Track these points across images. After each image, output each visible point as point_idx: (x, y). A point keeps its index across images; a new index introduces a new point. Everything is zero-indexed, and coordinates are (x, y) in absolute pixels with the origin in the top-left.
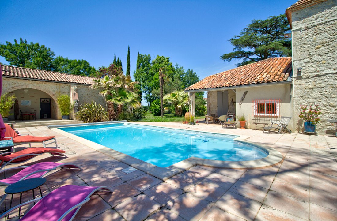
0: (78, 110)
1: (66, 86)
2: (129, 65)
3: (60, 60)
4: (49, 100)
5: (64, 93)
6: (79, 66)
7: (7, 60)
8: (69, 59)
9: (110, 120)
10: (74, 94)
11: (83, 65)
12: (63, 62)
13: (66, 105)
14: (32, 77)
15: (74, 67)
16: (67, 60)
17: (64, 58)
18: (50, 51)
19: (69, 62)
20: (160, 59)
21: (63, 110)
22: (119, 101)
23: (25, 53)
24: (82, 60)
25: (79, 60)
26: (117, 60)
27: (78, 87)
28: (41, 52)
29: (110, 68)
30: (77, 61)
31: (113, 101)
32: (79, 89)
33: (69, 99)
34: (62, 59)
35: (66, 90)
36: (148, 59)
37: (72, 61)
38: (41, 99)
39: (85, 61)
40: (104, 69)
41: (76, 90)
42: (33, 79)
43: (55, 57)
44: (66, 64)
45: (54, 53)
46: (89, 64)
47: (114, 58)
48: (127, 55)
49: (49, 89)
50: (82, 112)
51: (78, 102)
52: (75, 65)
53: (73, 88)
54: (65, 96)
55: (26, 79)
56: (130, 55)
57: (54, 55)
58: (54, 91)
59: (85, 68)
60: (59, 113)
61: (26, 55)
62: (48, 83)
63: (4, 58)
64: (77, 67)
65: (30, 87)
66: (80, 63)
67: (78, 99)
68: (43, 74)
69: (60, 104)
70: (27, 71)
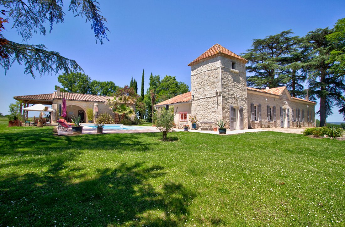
0: (97, 117)
1: (92, 103)
2: (143, 84)
3: (95, 82)
4: (83, 112)
5: (90, 107)
6: (107, 87)
7: (62, 85)
8: (101, 81)
9: (116, 124)
10: (96, 108)
11: (110, 85)
12: (96, 84)
13: (90, 114)
14: (75, 99)
15: (104, 87)
16: (99, 83)
17: (97, 81)
18: (88, 77)
19: (100, 84)
20: (167, 79)
21: (89, 117)
22: (120, 112)
23: (73, 80)
24: (110, 82)
25: (108, 82)
26: (133, 81)
27: (98, 104)
28: (82, 79)
29: (124, 89)
30: (106, 82)
31: (116, 112)
32: (99, 105)
33: (93, 111)
34: (96, 82)
35: (92, 106)
36: (158, 79)
37: (103, 82)
38: (79, 111)
39: (112, 82)
40: (121, 89)
41: (97, 106)
42: (75, 100)
43: (91, 81)
44: (98, 85)
45: (91, 79)
46: (115, 84)
47: (131, 79)
48: (142, 76)
49: (83, 106)
50: (99, 119)
51: (97, 113)
52: (105, 86)
53: (96, 104)
54: (91, 109)
55: (72, 100)
56: (144, 76)
57: (91, 80)
58: (85, 106)
59: (111, 87)
60: (87, 119)
61: (73, 81)
62: (82, 102)
63: (61, 83)
64: (106, 87)
65: (73, 105)
66: (108, 84)
67: (97, 111)
68: (80, 96)
69: (88, 114)
70: (73, 95)
